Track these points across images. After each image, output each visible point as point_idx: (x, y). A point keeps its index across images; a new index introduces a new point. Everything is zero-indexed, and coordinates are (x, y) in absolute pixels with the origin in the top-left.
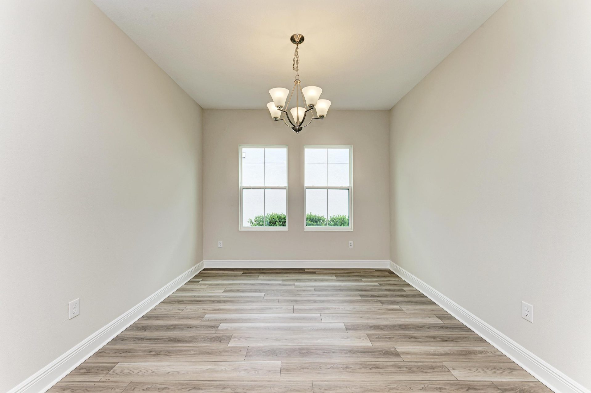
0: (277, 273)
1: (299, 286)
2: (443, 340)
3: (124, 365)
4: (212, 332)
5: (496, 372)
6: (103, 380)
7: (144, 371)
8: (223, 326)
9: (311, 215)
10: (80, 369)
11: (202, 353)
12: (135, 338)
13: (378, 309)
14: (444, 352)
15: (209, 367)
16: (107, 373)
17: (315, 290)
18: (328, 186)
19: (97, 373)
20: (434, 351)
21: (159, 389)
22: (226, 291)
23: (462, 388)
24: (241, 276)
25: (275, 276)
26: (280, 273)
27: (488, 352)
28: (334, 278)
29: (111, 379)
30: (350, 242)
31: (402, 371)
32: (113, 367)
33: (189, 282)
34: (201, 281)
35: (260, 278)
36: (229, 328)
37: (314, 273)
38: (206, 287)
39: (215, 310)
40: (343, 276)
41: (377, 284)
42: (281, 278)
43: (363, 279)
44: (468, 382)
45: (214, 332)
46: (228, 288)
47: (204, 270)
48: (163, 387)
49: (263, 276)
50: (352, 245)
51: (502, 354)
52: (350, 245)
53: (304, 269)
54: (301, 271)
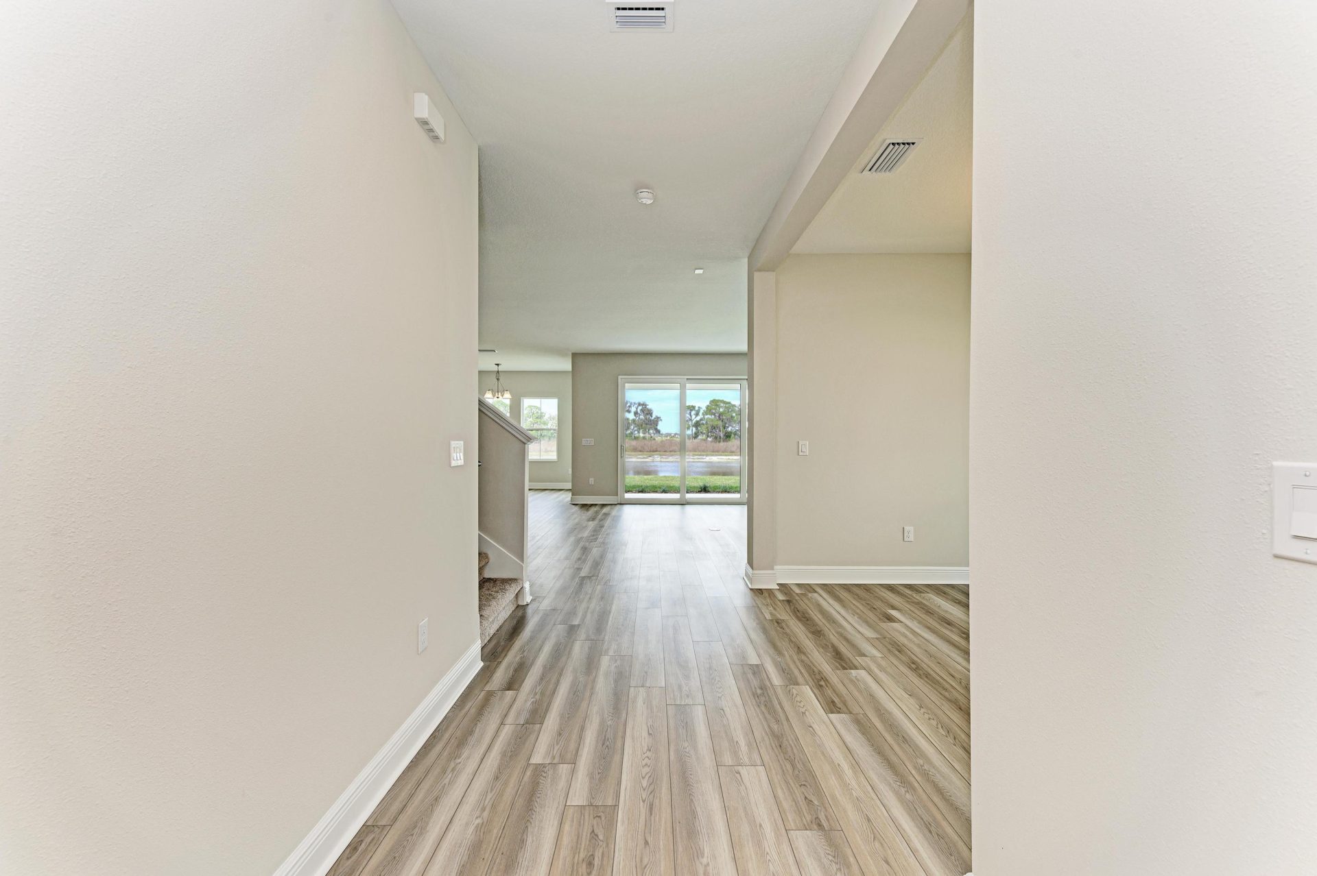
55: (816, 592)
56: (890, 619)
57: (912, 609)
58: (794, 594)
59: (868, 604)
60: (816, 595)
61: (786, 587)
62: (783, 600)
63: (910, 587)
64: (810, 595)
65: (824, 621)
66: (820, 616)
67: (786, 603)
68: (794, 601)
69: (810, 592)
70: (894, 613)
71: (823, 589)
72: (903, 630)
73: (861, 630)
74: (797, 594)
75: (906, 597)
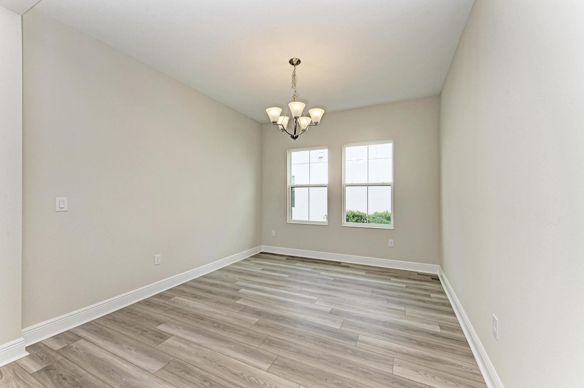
0: (314, 262)
1: (322, 275)
2: (420, 344)
3: (177, 298)
4: (233, 292)
5: (446, 382)
6: (164, 302)
7: (184, 303)
8: (243, 290)
9: (387, 213)
10: (158, 295)
11: (218, 302)
12: (191, 286)
13: (378, 306)
14: (406, 352)
15: (215, 311)
16: (167, 300)
17: (334, 280)
18: (369, 182)
19: (164, 299)
20: (396, 348)
21: (184, 314)
22: (263, 270)
23: (389, 380)
24: (284, 261)
25: (310, 265)
26: (317, 263)
27: (462, 367)
28: (363, 273)
29: (168, 303)
30: (390, 240)
31: (346, 351)
32: (172, 298)
33: (245, 260)
34: (253, 260)
35: (296, 264)
36: (245, 292)
37: (348, 267)
38: (252, 265)
39: (246, 280)
40: (373, 274)
41: (405, 286)
42: (313, 267)
43: (392, 279)
44: (402, 378)
45: (234, 293)
46: (266, 267)
47: (261, 253)
48: (186, 313)
49: (300, 264)
50: (393, 244)
51: (480, 374)
52: (390, 243)
53: (340, 263)
54: (338, 264)
55: (80, 338)
56: (163, 336)
57: (172, 316)
58: (54, 354)
59: (138, 328)
60: (81, 342)
61: (40, 348)
62: (38, 372)
63: (159, 296)
64: (74, 345)
65: (101, 377)
66: (95, 372)
67: (43, 373)
68: (56, 365)
69: (74, 341)
70: (162, 328)
71: (88, 331)
72: (178, 344)
73: (144, 365)
74: (57, 352)
75: (161, 306)
